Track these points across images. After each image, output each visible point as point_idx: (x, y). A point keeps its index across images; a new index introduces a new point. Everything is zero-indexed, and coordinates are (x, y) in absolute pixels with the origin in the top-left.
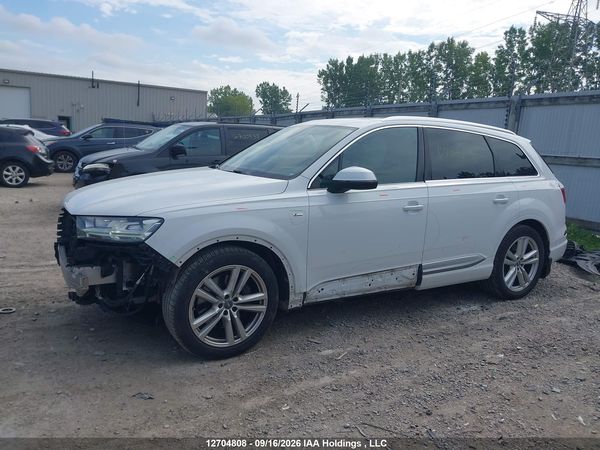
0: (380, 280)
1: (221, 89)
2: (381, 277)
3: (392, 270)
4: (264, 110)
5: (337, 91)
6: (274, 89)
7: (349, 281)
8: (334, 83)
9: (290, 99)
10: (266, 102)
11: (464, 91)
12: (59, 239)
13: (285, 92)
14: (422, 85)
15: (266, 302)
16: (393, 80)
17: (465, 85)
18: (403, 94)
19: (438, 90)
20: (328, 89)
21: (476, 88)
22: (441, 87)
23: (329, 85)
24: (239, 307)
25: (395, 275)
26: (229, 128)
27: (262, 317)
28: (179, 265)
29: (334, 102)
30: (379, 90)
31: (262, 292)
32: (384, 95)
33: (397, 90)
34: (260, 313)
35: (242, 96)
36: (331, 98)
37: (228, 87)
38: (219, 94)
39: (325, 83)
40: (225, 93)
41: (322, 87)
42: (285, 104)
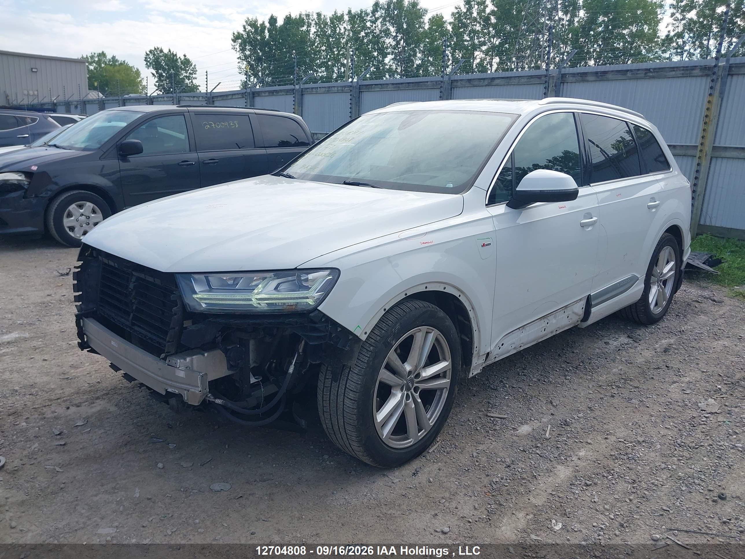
0: (554, 321)
1: (92, 57)
2: (555, 317)
3: (566, 307)
4: (160, 87)
5: (259, 60)
6: (171, 58)
7: (527, 328)
8: (253, 51)
9: (194, 71)
10: (160, 76)
11: (419, 62)
12: (79, 308)
13: (187, 62)
14: (367, 54)
15: (449, 374)
16: (330, 48)
17: (419, 55)
18: (343, 65)
19: (387, 60)
20: (246, 57)
21: (431, 59)
22: (390, 57)
23: (248, 53)
24: (422, 386)
25: (568, 312)
26: (197, 114)
27: (445, 395)
28: (364, 338)
29: (256, 75)
30: (313, 60)
31: (445, 359)
32: (320, 66)
33: (336, 60)
34: (442, 390)
35: (124, 68)
36: (252, 71)
37: (103, 54)
38: (91, 63)
39: (243, 50)
40: (99, 63)
41: (238, 55)
42: (188, 78)
